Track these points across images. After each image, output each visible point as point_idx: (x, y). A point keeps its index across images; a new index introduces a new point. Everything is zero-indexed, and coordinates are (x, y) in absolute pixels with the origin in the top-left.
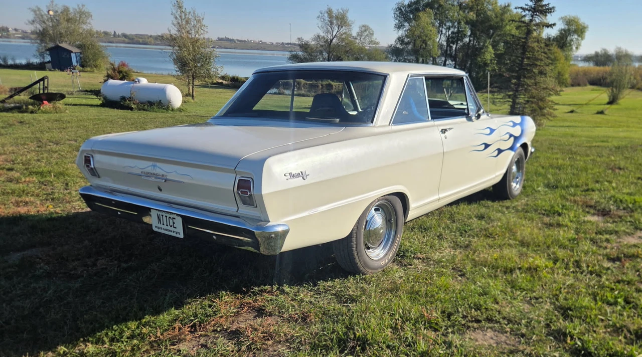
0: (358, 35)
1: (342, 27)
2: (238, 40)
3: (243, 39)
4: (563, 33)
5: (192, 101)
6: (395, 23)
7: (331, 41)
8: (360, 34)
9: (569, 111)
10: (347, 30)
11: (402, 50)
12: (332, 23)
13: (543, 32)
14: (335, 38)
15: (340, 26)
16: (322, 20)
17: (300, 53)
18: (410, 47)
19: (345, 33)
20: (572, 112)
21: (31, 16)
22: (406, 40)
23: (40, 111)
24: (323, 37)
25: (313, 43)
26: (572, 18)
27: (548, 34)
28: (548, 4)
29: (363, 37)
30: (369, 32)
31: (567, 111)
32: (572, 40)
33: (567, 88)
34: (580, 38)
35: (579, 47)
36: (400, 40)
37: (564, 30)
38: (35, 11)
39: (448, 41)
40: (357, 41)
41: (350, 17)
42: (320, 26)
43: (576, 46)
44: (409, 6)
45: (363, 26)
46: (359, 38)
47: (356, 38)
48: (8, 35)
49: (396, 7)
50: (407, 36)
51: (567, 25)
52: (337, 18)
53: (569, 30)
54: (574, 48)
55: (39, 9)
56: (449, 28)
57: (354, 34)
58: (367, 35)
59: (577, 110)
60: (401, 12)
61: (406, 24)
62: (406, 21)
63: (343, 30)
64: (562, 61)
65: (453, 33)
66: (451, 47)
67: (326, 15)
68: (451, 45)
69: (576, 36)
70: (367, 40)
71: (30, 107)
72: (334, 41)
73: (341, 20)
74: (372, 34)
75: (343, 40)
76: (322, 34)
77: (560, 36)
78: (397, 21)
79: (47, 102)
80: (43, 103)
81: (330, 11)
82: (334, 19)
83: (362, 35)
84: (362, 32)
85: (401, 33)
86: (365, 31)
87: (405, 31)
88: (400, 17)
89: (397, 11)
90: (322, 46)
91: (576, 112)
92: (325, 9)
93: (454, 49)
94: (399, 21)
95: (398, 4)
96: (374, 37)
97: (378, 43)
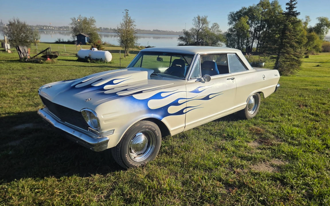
0: (212, 28)
1: (204, 24)
2: (162, 31)
3: (164, 30)
4: (319, 25)
5: (124, 58)
6: (228, 22)
7: (199, 30)
8: (212, 27)
9: (316, 65)
10: (206, 26)
11: (231, 34)
12: (199, 23)
13: (307, 25)
14: (201, 29)
15: (203, 24)
16: (195, 21)
17: (184, 36)
18: (235, 33)
19: (206, 27)
20: (318, 66)
21: (71, 22)
22: (234, 30)
23: (45, 63)
24: (195, 29)
25: (190, 31)
26: (324, 18)
27: (310, 26)
28: (296, 11)
29: (214, 29)
30: (217, 26)
31: (315, 65)
32: (324, 29)
33: (320, 53)
34: (328, 28)
35: (327, 32)
36: (231, 30)
37: (319, 24)
38: (73, 20)
39: (255, 30)
40: (211, 30)
41: (208, 19)
42: (194, 24)
43: (326, 32)
44: (236, 14)
45: (215, 24)
46: (212, 29)
47: (211, 29)
48: (69, 29)
49: (230, 14)
50: (234, 28)
51: (321, 21)
52: (202, 20)
53: (322, 24)
54: (325, 33)
55: (75, 19)
56: (256, 24)
57: (210, 27)
58: (216, 28)
59: (320, 65)
60: (232, 17)
61: (234, 22)
62: (234, 21)
63: (204, 26)
64: (318, 39)
65: (258, 26)
66: (257, 33)
67: (197, 19)
68: (257, 32)
69: (326, 27)
70: (216, 30)
71: (42, 61)
72: (200, 30)
73: (204, 21)
74: (219, 27)
75: (204, 30)
76: (194, 28)
77: (317, 27)
78: (229, 21)
79: (49, 58)
80: (47, 59)
81: (199, 17)
82: (200, 21)
83: (213, 28)
84: (214, 26)
85: (231, 26)
86: (215, 26)
87: (233, 25)
88: (231, 19)
89: (230, 16)
90: (194, 33)
91: (321, 66)
92: (197, 16)
93: (258, 34)
94: (230, 21)
95: (230, 12)
96: (219, 29)
97: (221, 31)
